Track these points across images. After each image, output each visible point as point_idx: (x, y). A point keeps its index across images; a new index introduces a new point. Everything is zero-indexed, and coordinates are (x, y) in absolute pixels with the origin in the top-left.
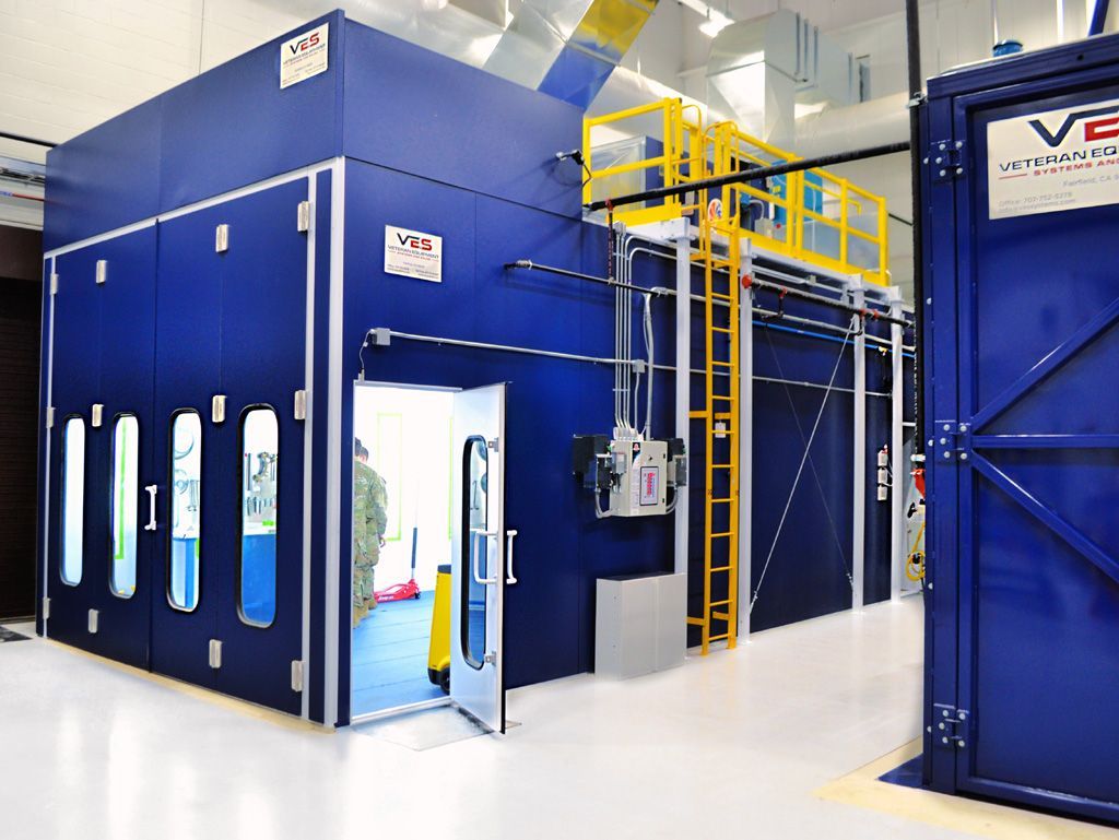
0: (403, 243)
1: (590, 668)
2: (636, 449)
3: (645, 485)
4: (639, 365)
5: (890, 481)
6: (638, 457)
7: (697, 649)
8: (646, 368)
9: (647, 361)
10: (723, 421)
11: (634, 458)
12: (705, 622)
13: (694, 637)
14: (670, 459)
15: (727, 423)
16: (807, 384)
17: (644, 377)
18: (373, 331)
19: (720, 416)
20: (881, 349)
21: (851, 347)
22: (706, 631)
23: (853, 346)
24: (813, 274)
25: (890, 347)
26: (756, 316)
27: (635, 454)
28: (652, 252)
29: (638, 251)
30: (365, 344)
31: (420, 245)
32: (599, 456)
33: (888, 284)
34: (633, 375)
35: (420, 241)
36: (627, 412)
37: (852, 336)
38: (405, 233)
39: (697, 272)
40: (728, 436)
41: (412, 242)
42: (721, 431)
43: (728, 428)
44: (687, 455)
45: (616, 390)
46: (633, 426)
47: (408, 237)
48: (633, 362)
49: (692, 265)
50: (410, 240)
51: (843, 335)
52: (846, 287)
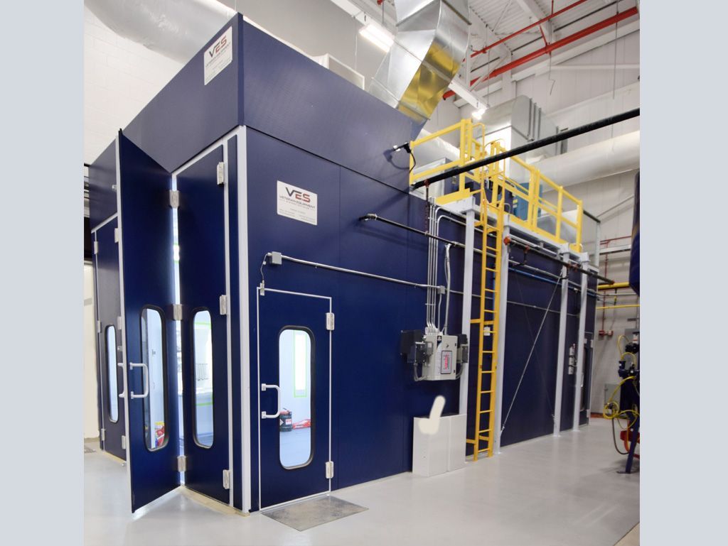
0: (290, 195)
1: (410, 469)
2: (439, 339)
3: (444, 362)
4: (442, 288)
5: (575, 363)
6: (440, 345)
7: (470, 457)
8: (446, 291)
9: (446, 287)
10: (489, 326)
11: (438, 345)
12: (476, 442)
13: (469, 450)
14: (458, 347)
15: (491, 327)
16: (535, 307)
17: (444, 296)
18: (269, 254)
19: (488, 323)
20: (575, 289)
21: (560, 286)
22: (476, 447)
23: (561, 286)
24: (543, 242)
25: (580, 288)
26: (510, 265)
27: (439, 342)
28: (451, 219)
29: (443, 218)
30: (264, 263)
31: (302, 197)
32: (417, 343)
33: (580, 251)
34: (438, 296)
35: (302, 195)
36: (433, 318)
37: (561, 280)
38: (291, 188)
39: (478, 235)
40: (491, 334)
41: (297, 195)
42: (487, 332)
43: (491, 330)
44: (468, 345)
45: (427, 304)
46: (437, 327)
47: (293, 191)
48: (438, 287)
49: (475, 231)
50: (295, 193)
51: (556, 280)
52: (559, 252)
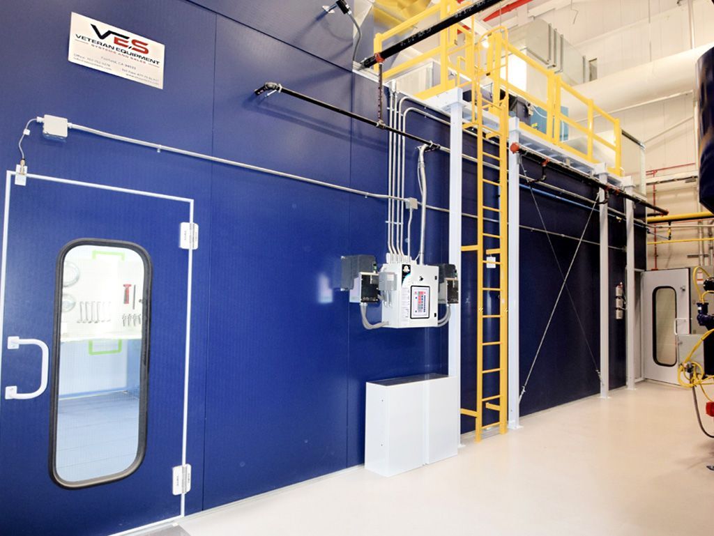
0: (101, 37)
1: (361, 461)
2: (406, 270)
3: (416, 302)
4: (412, 203)
5: (624, 307)
6: (408, 278)
7: (470, 435)
8: (420, 207)
9: (420, 200)
10: (493, 255)
11: (403, 278)
12: (478, 414)
13: (467, 425)
14: (441, 281)
15: (497, 257)
16: (563, 235)
17: (417, 212)
19: (489, 252)
20: (618, 218)
22: (479, 421)
23: (598, 214)
24: (569, 158)
25: (624, 217)
26: (522, 181)
27: (405, 274)
28: (427, 114)
29: (410, 111)
31: (130, 44)
33: (621, 175)
34: (407, 212)
35: (130, 40)
36: (400, 242)
37: (598, 207)
39: (469, 139)
40: (498, 266)
41: (117, 40)
42: (491, 262)
43: (498, 260)
44: (459, 278)
45: (389, 222)
46: (406, 253)
47: (110, 32)
48: (406, 200)
49: (464, 133)
50: (112, 36)
51: (591, 205)
52: (593, 173)
